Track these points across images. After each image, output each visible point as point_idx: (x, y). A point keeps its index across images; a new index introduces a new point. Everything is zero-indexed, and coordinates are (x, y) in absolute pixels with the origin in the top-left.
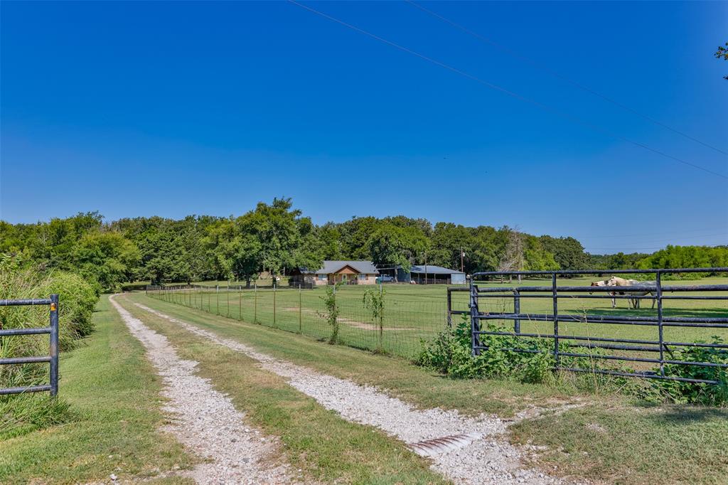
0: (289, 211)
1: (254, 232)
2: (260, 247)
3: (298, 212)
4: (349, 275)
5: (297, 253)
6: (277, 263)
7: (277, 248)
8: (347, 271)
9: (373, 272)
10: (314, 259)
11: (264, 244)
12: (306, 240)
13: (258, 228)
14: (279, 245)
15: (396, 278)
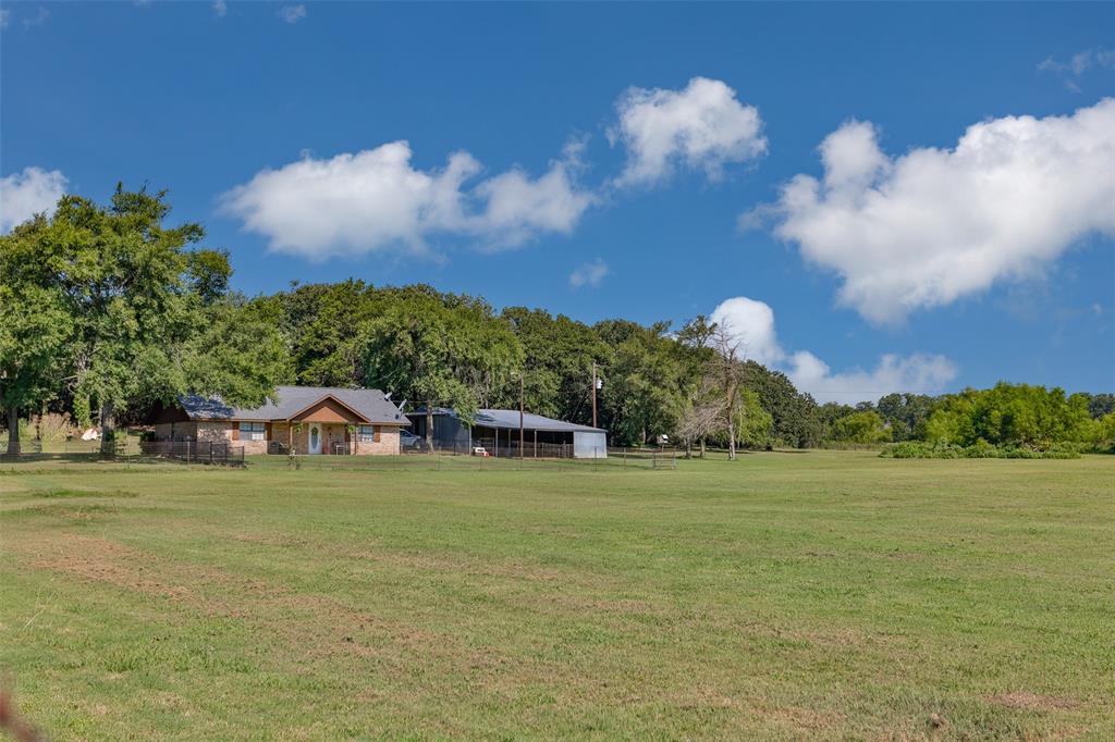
0: (166, 225)
1: (46, 279)
2: (70, 331)
3: (193, 231)
4: (328, 427)
5: (189, 354)
6: (123, 382)
7: (126, 336)
8: (328, 415)
9: (392, 421)
10: (247, 373)
11: (78, 320)
12: (214, 318)
13: (66, 267)
14: (133, 325)
15: (429, 438)
